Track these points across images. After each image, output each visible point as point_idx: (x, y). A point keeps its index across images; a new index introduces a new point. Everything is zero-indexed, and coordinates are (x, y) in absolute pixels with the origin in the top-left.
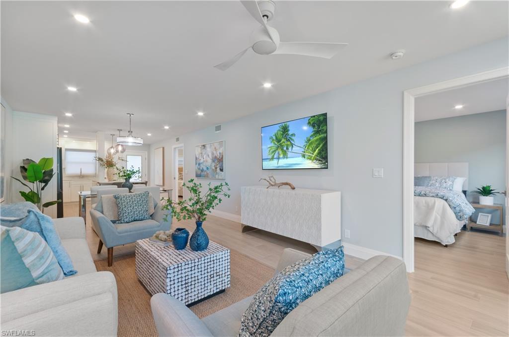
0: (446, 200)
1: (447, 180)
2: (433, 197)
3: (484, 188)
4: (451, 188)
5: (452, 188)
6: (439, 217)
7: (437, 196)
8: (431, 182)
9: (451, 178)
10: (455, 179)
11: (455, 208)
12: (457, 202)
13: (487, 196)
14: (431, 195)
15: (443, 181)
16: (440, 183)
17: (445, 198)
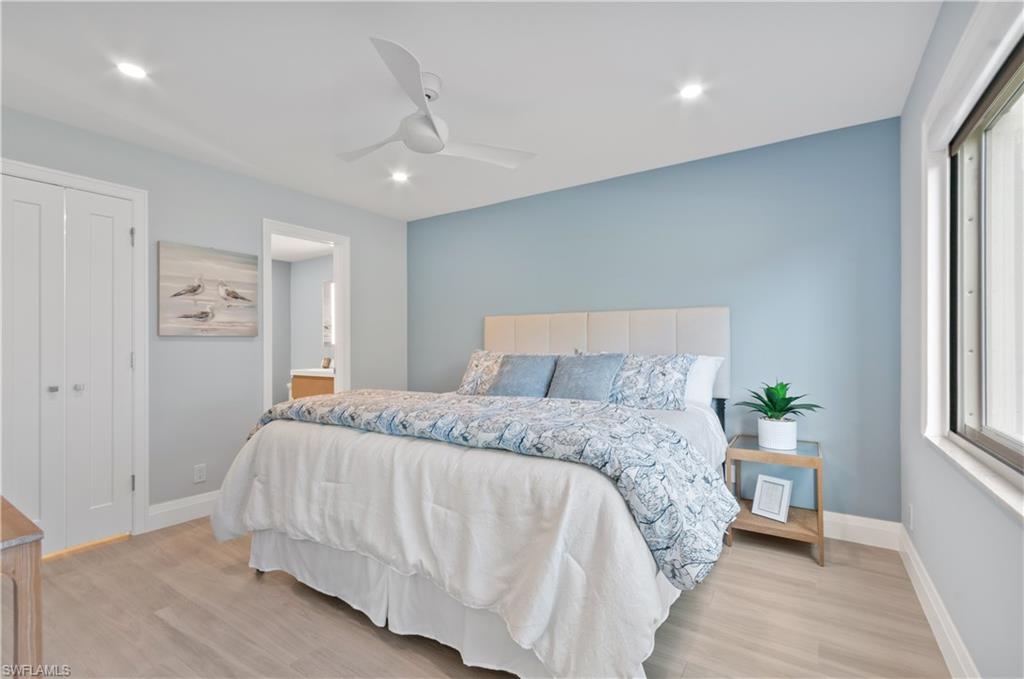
0: (615, 480)
1: (669, 365)
2: (566, 459)
3: (769, 392)
4: (678, 396)
5: (683, 394)
6: (579, 574)
7: (579, 458)
8: (625, 374)
9: (680, 360)
10: (692, 361)
11: (651, 523)
12: (660, 492)
13: (778, 418)
14: (561, 450)
15: (659, 369)
16: (649, 378)
17: (609, 469)
